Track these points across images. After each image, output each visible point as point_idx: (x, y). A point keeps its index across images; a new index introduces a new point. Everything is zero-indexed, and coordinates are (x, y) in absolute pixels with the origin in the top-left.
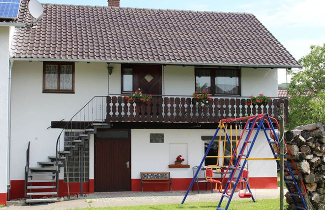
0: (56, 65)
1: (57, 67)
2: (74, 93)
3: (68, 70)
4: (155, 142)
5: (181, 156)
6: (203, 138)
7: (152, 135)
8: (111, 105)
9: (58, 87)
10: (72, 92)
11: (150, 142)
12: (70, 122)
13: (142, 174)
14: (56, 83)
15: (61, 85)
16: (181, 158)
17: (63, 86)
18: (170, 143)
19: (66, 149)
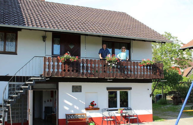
0: (3, 33)
1: (4, 35)
2: (17, 54)
3: (13, 37)
4: (76, 92)
5: (94, 102)
6: (108, 89)
7: (73, 87)
8: (47, 63)
9: (4, 49)
10: (15, 53)
11: (72, 92)
12: (14, 77)
13: (66, 115)
14: (3, 46)
15: (7, 48)
16: (94, 103)
17: (8, 48)
18: (86, 93)
19: (10, 97)
